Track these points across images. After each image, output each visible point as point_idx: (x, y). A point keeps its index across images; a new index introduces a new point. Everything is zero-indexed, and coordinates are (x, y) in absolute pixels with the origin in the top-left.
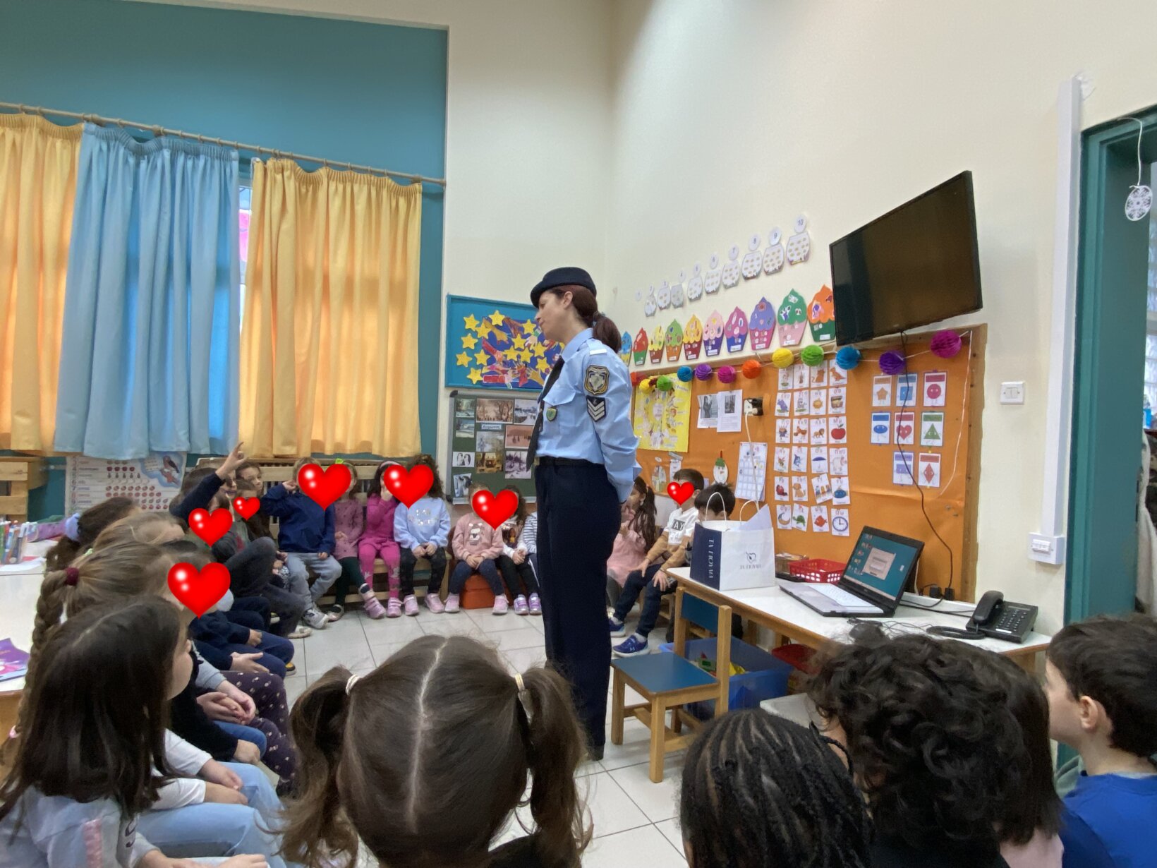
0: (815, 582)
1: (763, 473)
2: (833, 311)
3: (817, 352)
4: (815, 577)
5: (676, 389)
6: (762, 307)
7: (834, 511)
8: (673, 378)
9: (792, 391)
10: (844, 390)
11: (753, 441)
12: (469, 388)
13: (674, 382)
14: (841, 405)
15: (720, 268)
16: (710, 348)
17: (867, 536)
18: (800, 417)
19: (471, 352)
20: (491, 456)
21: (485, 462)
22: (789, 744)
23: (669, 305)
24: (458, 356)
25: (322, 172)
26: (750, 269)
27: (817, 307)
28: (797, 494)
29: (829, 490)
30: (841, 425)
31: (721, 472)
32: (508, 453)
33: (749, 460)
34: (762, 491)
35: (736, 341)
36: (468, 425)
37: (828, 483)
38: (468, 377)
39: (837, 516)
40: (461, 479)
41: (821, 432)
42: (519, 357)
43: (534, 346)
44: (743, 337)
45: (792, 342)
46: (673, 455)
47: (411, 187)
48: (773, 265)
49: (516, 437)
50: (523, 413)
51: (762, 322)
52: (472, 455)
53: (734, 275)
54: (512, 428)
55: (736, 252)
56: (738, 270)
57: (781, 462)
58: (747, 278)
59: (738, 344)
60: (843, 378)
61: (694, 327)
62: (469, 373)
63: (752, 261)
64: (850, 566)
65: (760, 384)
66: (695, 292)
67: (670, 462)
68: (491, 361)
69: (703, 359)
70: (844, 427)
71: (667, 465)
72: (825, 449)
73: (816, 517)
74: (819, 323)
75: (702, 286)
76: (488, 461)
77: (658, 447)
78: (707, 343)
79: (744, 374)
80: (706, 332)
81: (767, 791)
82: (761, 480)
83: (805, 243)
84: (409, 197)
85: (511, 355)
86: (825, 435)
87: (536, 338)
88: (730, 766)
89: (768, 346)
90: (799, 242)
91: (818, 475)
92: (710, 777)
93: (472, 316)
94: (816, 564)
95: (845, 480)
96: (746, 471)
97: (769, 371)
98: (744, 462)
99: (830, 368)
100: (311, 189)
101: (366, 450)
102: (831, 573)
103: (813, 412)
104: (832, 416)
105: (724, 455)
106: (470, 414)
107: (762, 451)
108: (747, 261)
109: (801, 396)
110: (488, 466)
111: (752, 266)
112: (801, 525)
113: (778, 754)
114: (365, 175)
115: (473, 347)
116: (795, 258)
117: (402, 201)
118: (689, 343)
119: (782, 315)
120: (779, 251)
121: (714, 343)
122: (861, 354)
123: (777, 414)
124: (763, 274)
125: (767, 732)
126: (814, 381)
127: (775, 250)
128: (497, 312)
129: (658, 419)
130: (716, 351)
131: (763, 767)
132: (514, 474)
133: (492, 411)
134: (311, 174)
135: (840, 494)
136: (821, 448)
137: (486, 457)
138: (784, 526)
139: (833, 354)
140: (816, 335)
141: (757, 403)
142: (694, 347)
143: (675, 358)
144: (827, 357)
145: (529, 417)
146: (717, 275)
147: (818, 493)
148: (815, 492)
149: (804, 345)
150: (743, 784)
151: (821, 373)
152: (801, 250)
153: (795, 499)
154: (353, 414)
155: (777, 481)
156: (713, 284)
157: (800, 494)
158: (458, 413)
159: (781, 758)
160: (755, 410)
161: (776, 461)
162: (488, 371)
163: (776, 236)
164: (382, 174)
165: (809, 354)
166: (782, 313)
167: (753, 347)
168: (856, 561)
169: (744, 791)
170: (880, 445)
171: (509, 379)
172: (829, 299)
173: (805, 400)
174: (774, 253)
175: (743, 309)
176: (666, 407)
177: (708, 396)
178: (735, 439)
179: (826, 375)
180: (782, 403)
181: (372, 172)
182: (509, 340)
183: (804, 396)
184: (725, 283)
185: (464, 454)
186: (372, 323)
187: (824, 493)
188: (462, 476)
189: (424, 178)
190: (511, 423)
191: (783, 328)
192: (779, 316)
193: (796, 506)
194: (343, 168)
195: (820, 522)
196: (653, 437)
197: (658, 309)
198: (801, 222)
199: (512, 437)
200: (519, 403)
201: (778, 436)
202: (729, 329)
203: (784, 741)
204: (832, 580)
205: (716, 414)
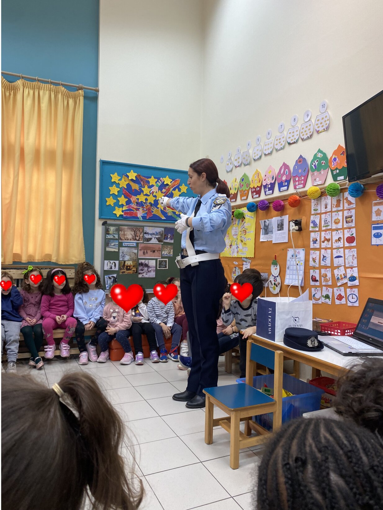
0: (337, 335)
1: (302, 268)
2: (346, 161)
3: (337, 187)
4: (338, 332)
5: (246, 217)
6: (300, 161)
7: (348, 290)
8: (244, 210)
9: (321, 214)
10: (353, 211)
11: (295, 248)
12: (115, 220)
13: (245, 213)
14: (352, 221)
15: (273, 139)
16: (267, 190)
17: (371, 304)
18: (326, 231)
19: (115, 197)
20: (129, 263)
21: (126, 267)
22: (356, 446)
23: (241, 164)
24: (107, 199)
25: (19, 82)
26: (292, 138)
27: (335, 159)
28: (324, 280)
29: (345, 277)
30: (353, 234)
31: (276, 269)
32: (140, 261)
33: (293, 260)
34: (302, 280)
35: (284, 184)
36: (114, 243)
37: (344, 272)
38: (114, 212)
39: (351, 293)
40: (110, 278)
41: (339, 239)
42: (146, 199)
43: (156, 193)
44: (288, 182)
45: (320, 183)
46: (245, 259)
47: (76, 92)
48: (307, 134)
49: (145, 251)
50: (150, 235)
51: (300, 171)
52: (117, 262)
53: (282, 142)
54: (142, 245)
55: (283, 128)
56: (284, 139)
57: (314, 260)
58: (290, 144)
59: (285, 186)
60: (352, 204)
61: (257, 177)
62: (115, 210)
63: (293, 132)
64: (360, 324)
65: (299, 211)
66: (257, 155)
67: (243, 264)
68: (129, 202)
69: (263, 197)
70: (354, 235)
71: (241, 266)
72: (342, 250)
73: (337, 295)
74: (337, 169)
75: (262, 150)
76: (127, 266)
77: (235, 255)
78: (265, 187)
79: (289, 204)
80: (265, 180)
81: (335, 488)
82: (302, 273)
83: (326, 119)
84: (75, 99)
85: (142, 198)
86: (342, 241)
87: (157, 188)
88: (300, 463)
89: (304, 187)
90: (323, 119)
91: (338, 267)
92: (281, 472)
93: (116, 173)
94: (337, 325)
95: (356, 270)
96: (291, 267)
97: (306, 202)
98: (290, 262)
99: (345, 198)
100: (12, 93)
101: (49, 260)
102: (347, 329)
103: (334, 226)
104: (346, 228)
105: (277, 258)
106: (115, 236)
107: (302, 254)
108: (290, 133)
109: (326, 217)
110: (127, 269)
111: (293, 136)
112: (327, 300)
113: (346, 454)
114: (47, 85)
115: (117, 194)
116: (321, 129)
117: (71, 101)
118: (254, 188)
119: (313, 166)
120: (310, 125)
121: (270, 186)
122: (364, 187)
123: (311, 229)
124: (300, 140)
125: (336, 434)
126: (334, 206)
127: (308, 124)
128: (132, 171)
129: (235, 237)
130: (271, 191)
131: (331, 465)
132: (144, 274)
133: (129, 234)
134: (13, 84)
135: (353, 279)
136: (340, 250)
137: (126, 264)
138: (317, 302)
139: (346, 188)
140: (335, 178)
141: (298, 223)
142: (257, 190)
143: (245, 197)
144: (342, 190)
145: (153, 239)
146: (271, 143)
147: (338, 279)
148: (336, 278)
149: (327, 184)
150: (312, 480)
151: (339, 201)
152: (324, 124)
153: (323, 284)
154: (39, 236)
155: (312, 272)
156: (268, 149)
157: (326, 281)
158: (108, 236)
159: (349, 458)
160: (297, 228)
161: (311, 259)
162: (127, 209)
163: (308, 116)
164: (58, 84)
165: (331, 189)
166: (313, 164)
167: (295, 188)
168: (364, 321)
169: (313, 488)
170: (378, 245)
171: (140, 214)
172: (343, 153)
173: (329, 219)
174: (307, 127)
175: (288, 163)
176: (240, 229)
177: (266, 220)
178: (285, 247)
179: (342, 202)
180: (314, 222)
181: (51, 83)
182: (140, 189)
183: (328, 217)
184: (276, 148)
185: (112, 262)
186: (51, 177)
187: (342, 279)
188: (110, 276)
189: (85, 87)
190: (142, 242)
191: (314, 174)
192: (311, 167)
193: (324, 288)
194: (34, 80)
195: (340, 297)
196: (232, 249)
197: (234, 167)
198: (323, 106)
199: (143, 251)
200: (147, 229)
201: (312, 243)
202: (280, 177)
203: (352, 442)
204: (348, 334)
205: (272, 231)
